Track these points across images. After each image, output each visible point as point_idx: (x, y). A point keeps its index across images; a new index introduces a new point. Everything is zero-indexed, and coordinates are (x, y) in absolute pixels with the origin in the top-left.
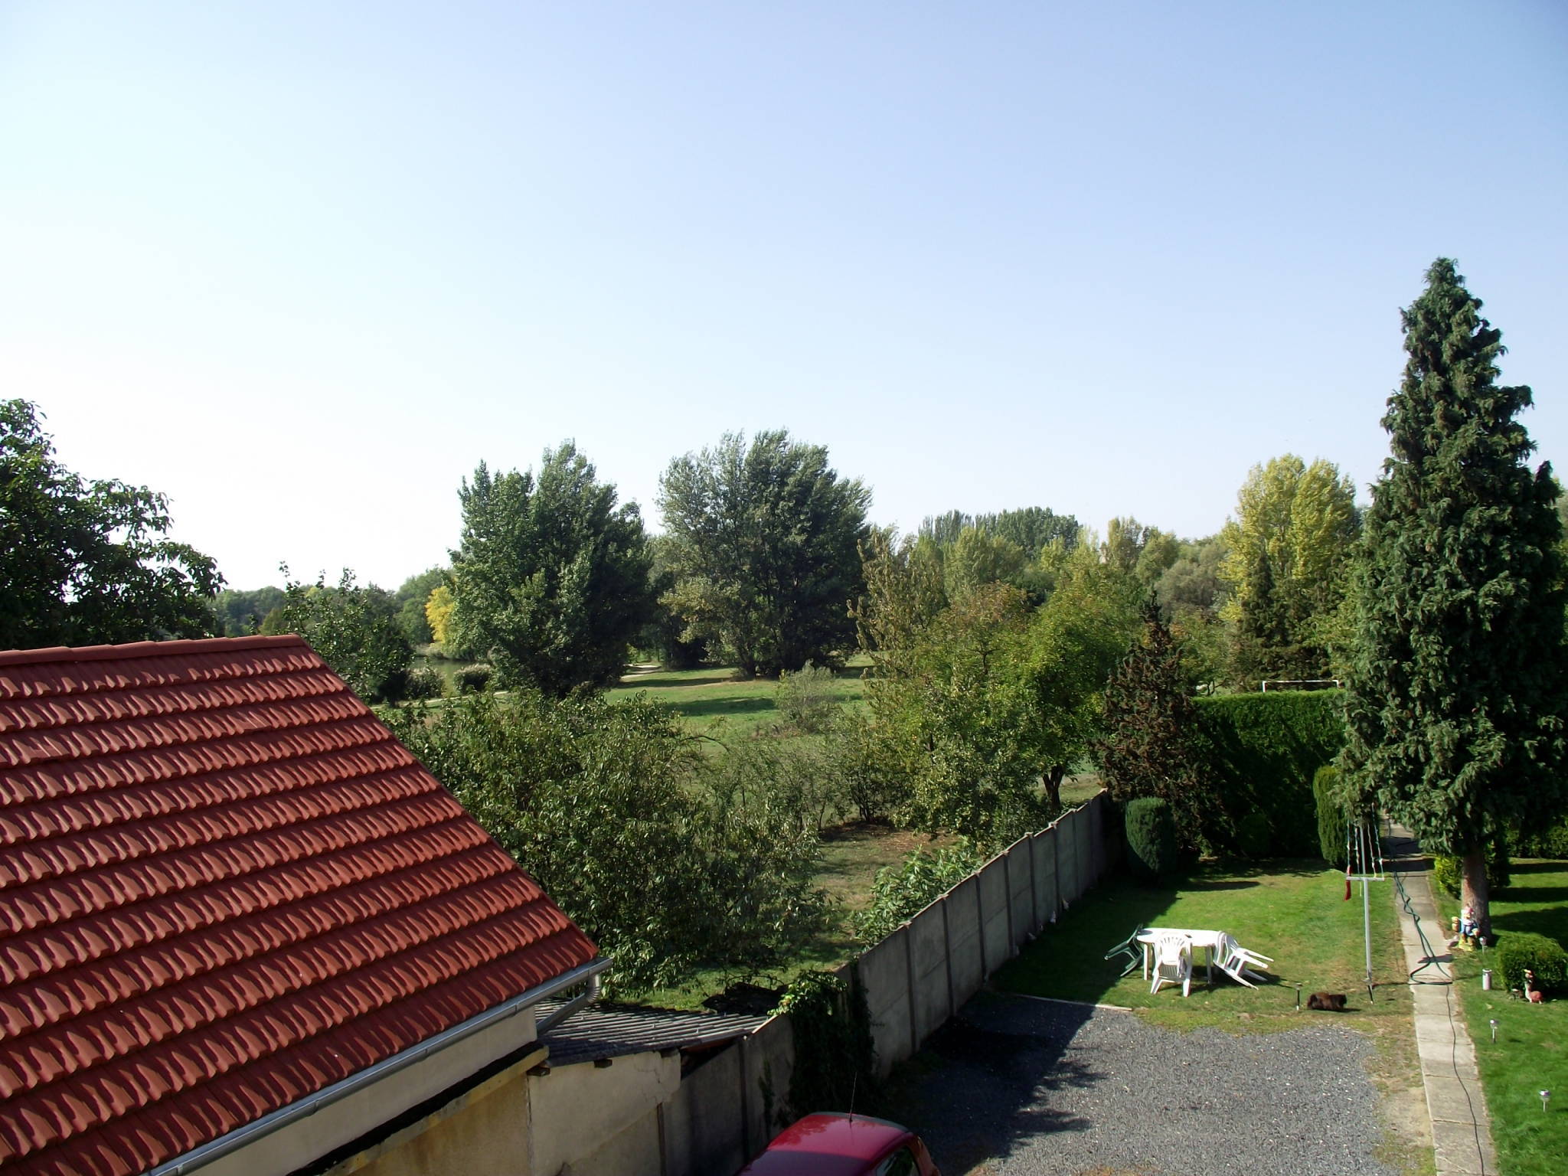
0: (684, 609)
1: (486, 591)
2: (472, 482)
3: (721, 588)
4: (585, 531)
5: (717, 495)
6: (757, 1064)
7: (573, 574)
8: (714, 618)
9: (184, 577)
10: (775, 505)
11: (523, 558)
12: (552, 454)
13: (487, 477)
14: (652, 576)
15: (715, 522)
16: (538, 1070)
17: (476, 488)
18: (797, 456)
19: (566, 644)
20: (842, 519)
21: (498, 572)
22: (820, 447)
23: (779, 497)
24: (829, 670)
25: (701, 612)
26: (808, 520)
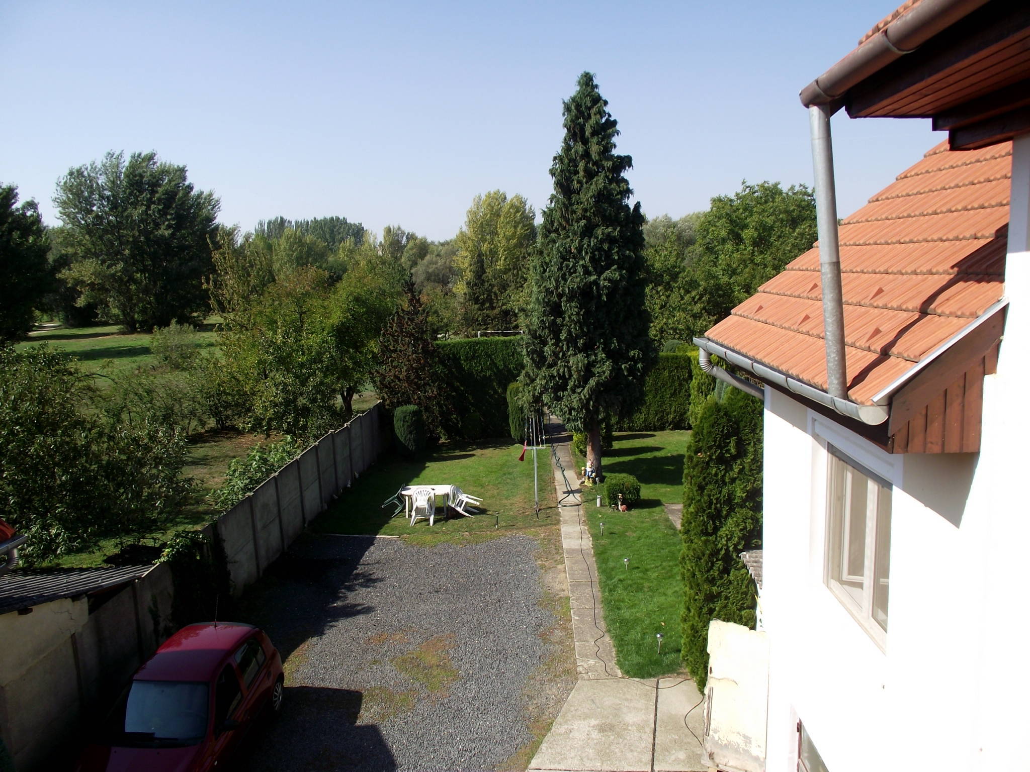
0: (79, 282)
3: (108, 267)
5: (102, 197)
6: (147, 598)
8: (103, 289)
10: (148, 207)
14: (51, 257)
15: (101, 218)
20: (198, 220)
22: (181, 166)
23: (150, 201)
24: (192, 327)
25: (92, 285)
26: (173, 219)
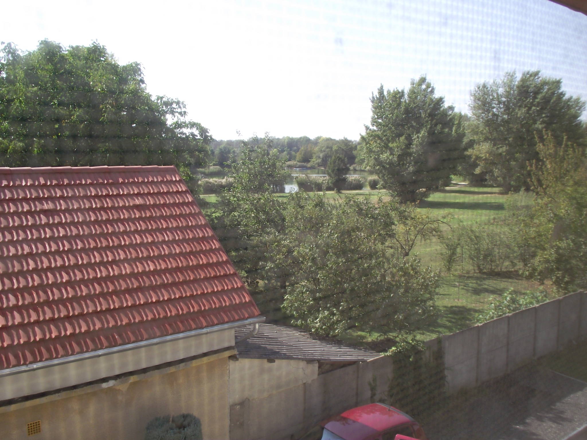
0: (478, 158)
1: (379, 144)
2: (376, 94)
3: (498, 148)
4: (427, 118)
5: (500, 103)
7: (419, 138)
8: (493, 163)
9: (197, 136)
10: (530, 109)
11: (397, 130)
12: (415, 82)
13: (383, 92)
14: (465, 140)
15: (497, 116)
16: (233, 358)
17: (378, 96)
18: (545, 83)
19: (413, 170)
20: (567, 117)
21: (385, 136)
22: (558, 79)
23: (532, 104)
24: (535, 194)
25: (486, 159)
26: (547, 117)
